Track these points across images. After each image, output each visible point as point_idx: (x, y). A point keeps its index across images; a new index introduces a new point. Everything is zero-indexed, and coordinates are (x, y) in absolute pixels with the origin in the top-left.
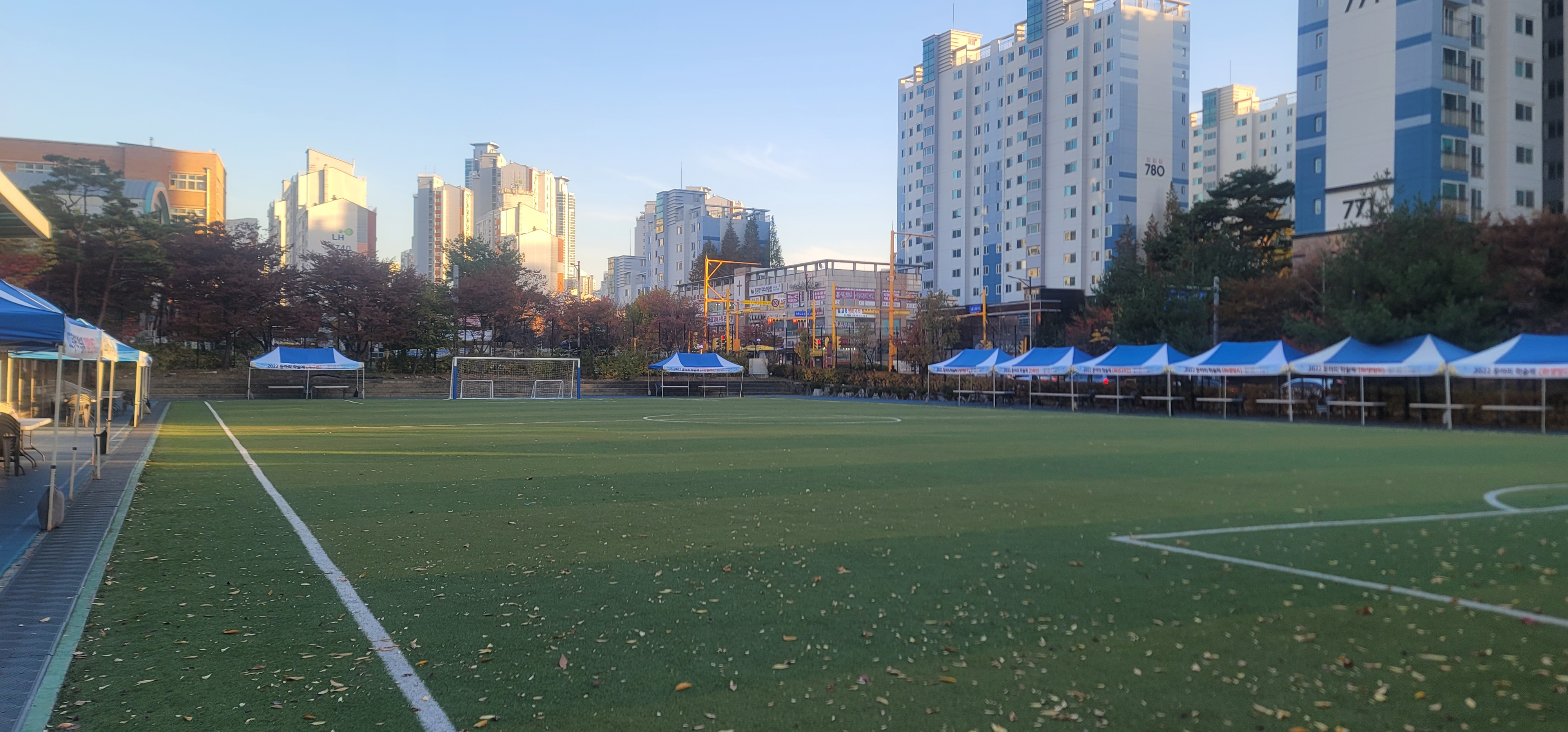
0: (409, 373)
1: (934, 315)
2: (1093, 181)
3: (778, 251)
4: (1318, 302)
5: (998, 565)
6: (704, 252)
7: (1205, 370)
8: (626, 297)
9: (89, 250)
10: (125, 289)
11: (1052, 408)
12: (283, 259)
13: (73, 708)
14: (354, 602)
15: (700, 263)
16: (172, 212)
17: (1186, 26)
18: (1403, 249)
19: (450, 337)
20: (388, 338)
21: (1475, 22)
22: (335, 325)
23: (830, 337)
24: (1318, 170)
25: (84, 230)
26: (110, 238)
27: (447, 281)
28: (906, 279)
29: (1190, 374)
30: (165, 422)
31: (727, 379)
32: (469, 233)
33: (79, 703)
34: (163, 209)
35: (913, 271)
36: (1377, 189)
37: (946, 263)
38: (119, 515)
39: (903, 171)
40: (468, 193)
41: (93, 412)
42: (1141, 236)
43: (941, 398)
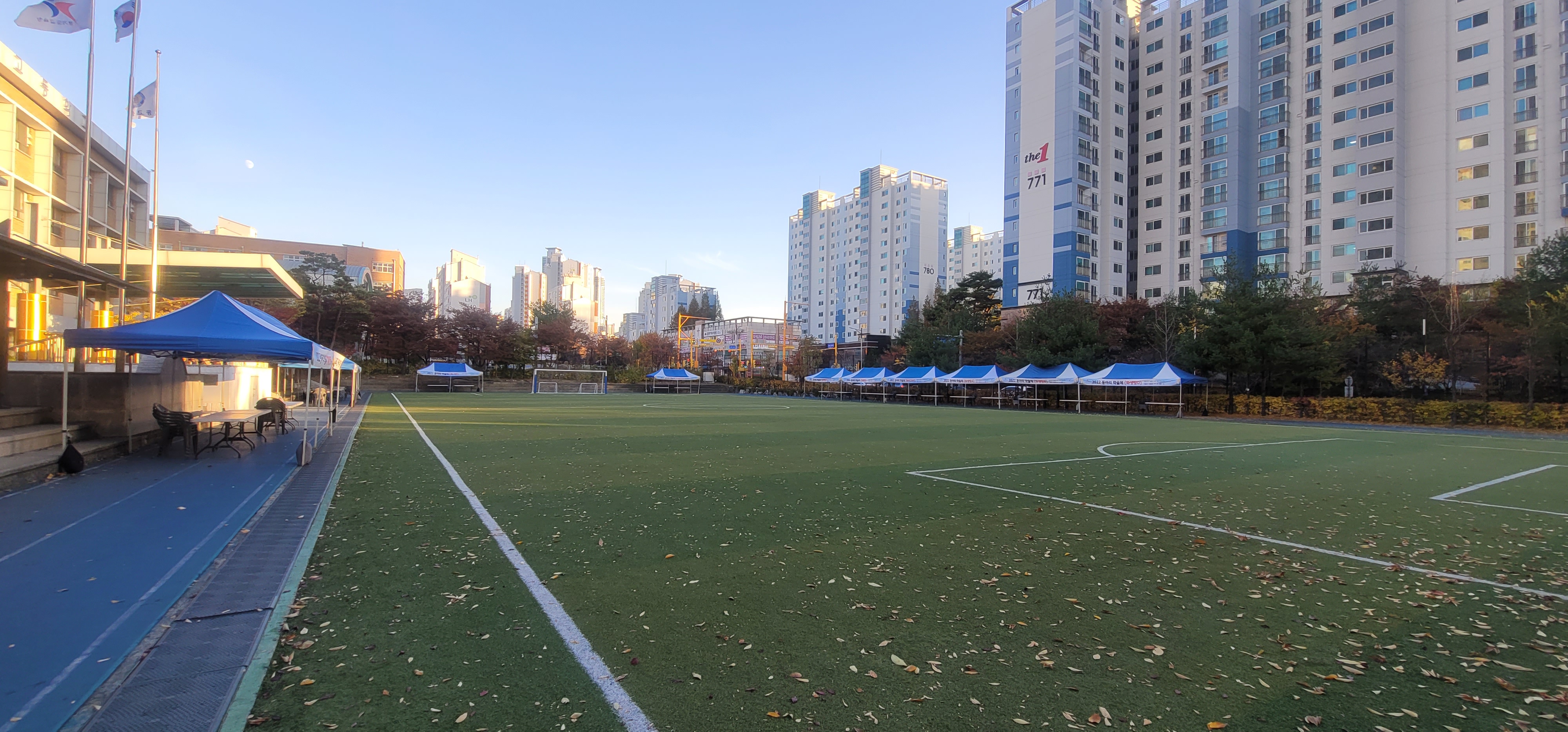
0: (509, 378)
1: (809, 348)
2: (896, 276)
3: (720, 311)
4: (1014, 345)
5: (845, 488)
6: (678, 312)
7: (955, 381)
8: (633, 337)
9: (325, 305)
10: (347, 328)
11: (873, 401)
12: (437, 313)
13: (318, 567)
14: (480, 508)
15: (676, 317)
16: (373, 285)
17: (946, 192)
18: (1057, 317)
19: (533, 357)
20: (497, 358)
21: (1094, 197)
22: (467, 350)
23: (750, 360)
24: (1015, 273)
25: (324, 294)
26: (338, 299)
27: (531, 326)
28: (792, 328)
29: (947, 383)
30: (369, 404)
31: (691, 384)
32: (544, 299)
33: (322, 564)
34: (368, 283)
35: (797, 324)
36: (1044, 284)
37: (815, 320)
38: (344, 457)
39: (791, 268)
40: (544, 276)
41: (328, 399)
42: (921, 307)
43: (811, 395)
